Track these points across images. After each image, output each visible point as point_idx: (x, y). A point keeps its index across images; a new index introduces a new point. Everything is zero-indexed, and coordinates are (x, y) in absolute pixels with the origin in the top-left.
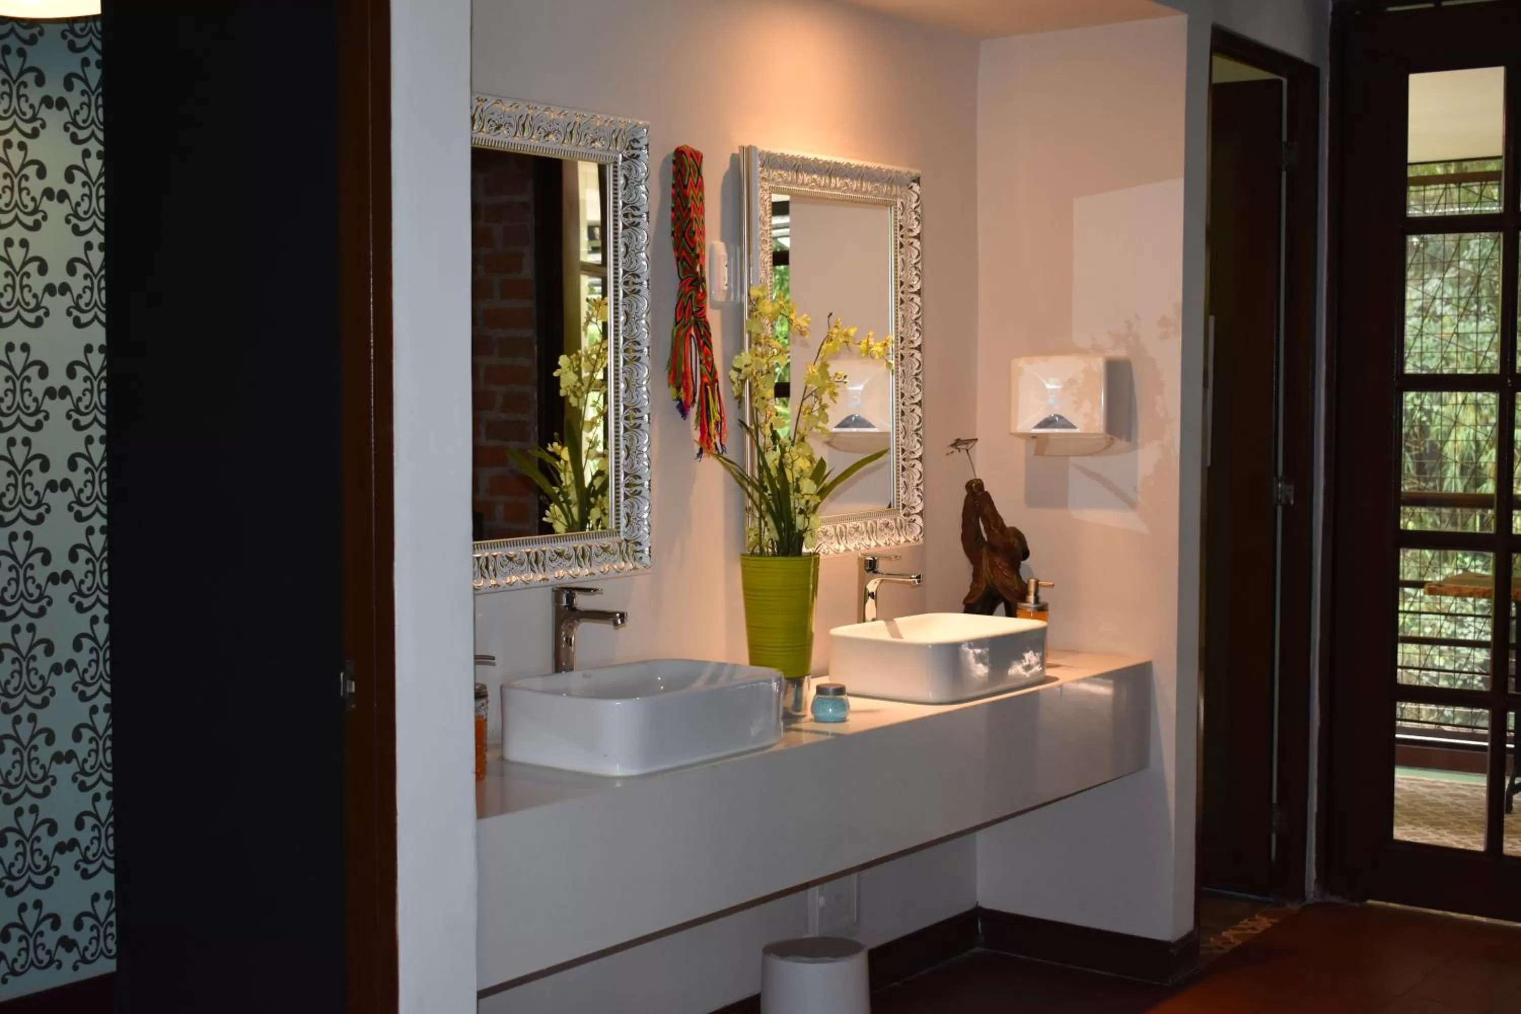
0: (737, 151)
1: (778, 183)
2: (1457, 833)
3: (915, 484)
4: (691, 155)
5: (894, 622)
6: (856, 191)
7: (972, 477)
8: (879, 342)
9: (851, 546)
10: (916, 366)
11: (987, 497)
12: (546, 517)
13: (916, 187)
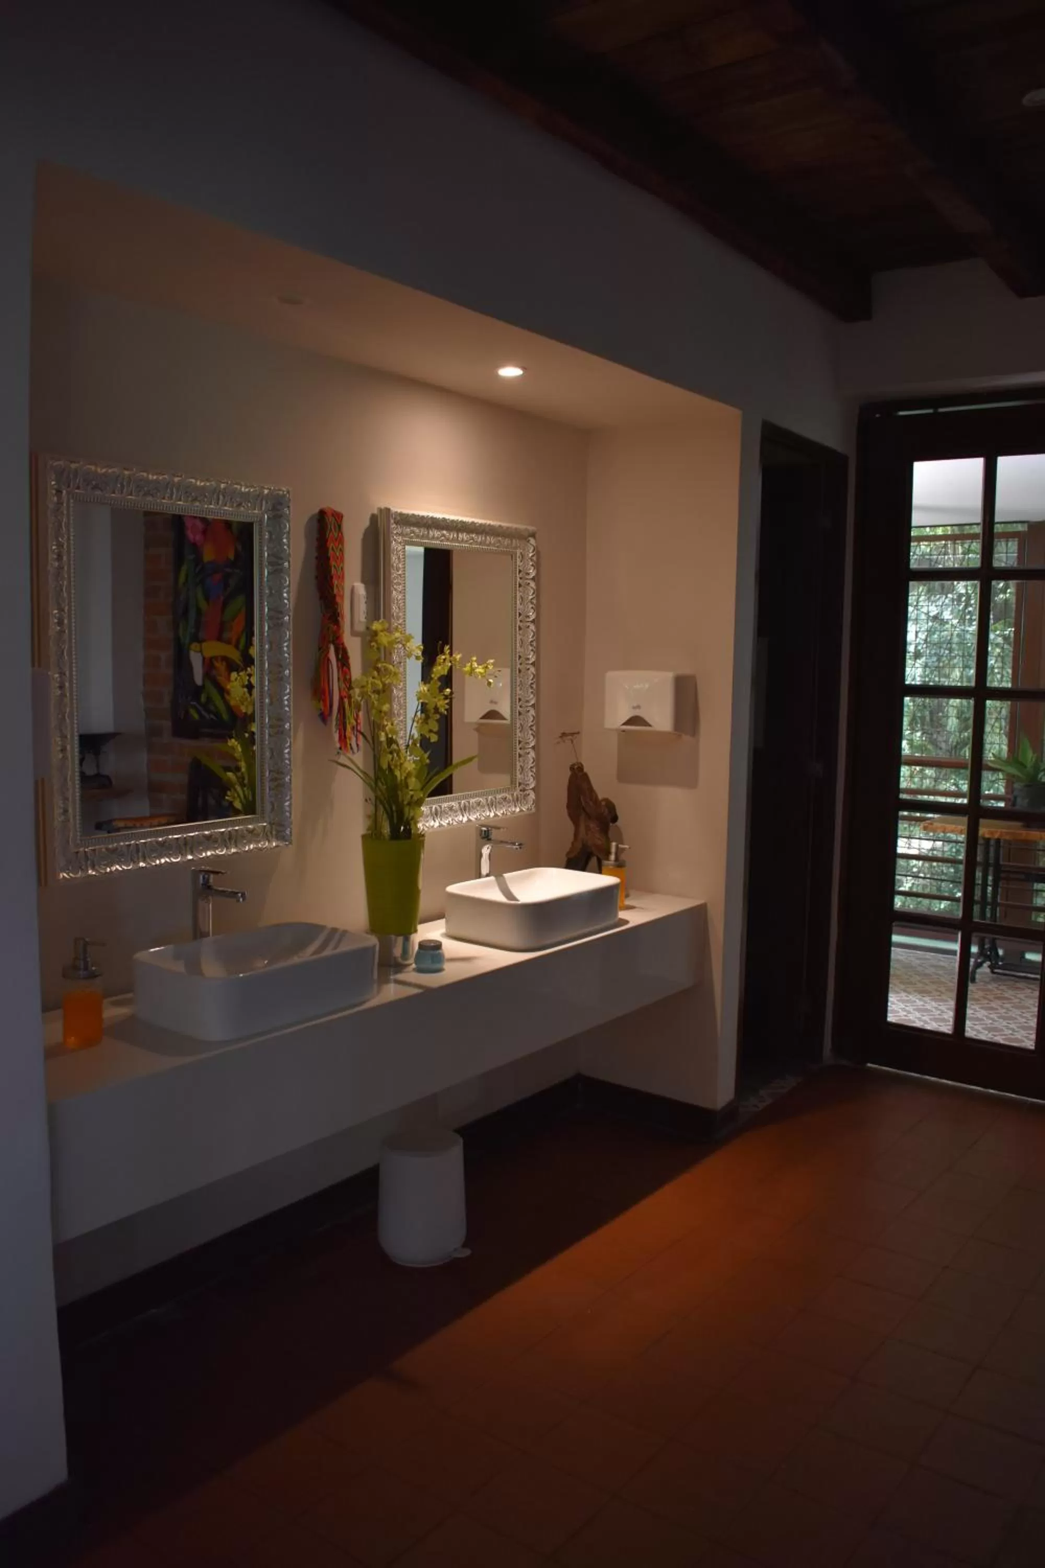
0: (376, 512)
1: (412, 538)
2: (936, 1000)
3: (529, 767)
4: (333, 515)
5: (504, 878)
6: (481, 544)
7: (574, 761)
8: (481, 665)
9: (473, 818)
10: (531, 678)
11: (586, 777)
12: (228, 796)
13: (532, 541)
